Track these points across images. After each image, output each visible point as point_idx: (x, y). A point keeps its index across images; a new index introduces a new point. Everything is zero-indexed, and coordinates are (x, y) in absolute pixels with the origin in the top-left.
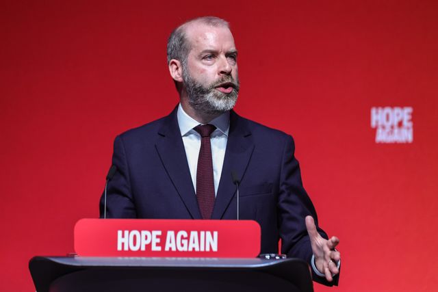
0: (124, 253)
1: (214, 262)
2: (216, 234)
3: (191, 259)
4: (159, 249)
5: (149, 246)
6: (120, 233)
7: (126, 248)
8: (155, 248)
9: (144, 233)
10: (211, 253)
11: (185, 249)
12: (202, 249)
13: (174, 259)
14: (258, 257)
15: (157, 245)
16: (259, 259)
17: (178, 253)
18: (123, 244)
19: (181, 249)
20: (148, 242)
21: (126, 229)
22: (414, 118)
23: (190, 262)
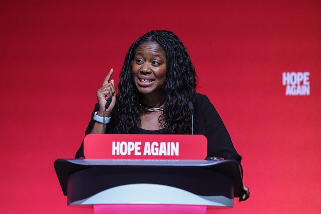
0: (116, 157)
1: (176, 163)
2: (177, 144)
3: (161, 160)
4: (140, 154)
5: (133, 152)
6: (114, 143)
7: (118, 154)
8: (137, 153)
9: (130, 143)
10: (174, 157)
11: (157, 154)
12: (168, 154)
13: (149, 160)
14: (206, 159)
15: (139, 151)
16: (206, 161)
17: (152, 157)
18: (116, 151)
19: (154, 154)
20: (132, 149)
21: (118, 141)
22: (311, 79)
23: (160, 162)
